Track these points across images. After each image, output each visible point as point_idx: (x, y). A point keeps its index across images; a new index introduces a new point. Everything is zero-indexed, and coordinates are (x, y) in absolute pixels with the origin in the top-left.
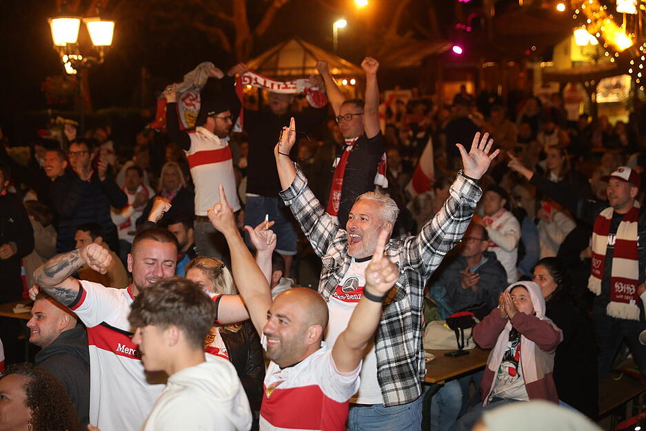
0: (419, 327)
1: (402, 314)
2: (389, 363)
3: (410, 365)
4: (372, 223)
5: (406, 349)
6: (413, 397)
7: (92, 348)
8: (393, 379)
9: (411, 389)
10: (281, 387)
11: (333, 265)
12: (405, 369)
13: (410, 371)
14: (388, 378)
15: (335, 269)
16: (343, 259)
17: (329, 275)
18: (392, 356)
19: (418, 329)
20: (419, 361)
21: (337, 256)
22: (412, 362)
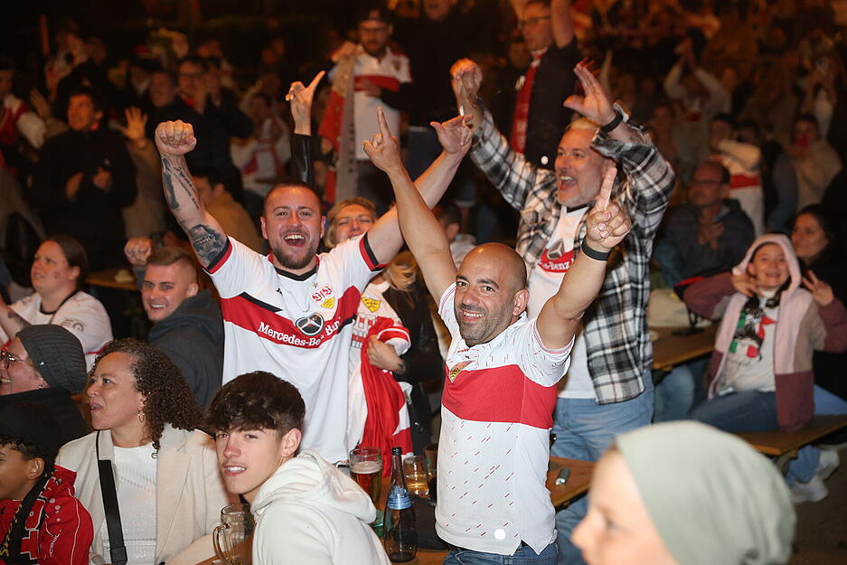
0: (639, 302)
1: (621, 286)
2: (603, 349)
3: (629, 353)
4: (590, 160)
5: (624, 332)
6: (634, 393)
7: (228, 326)
8: (608, 368)
9: (630, 382)
10: (468, 368)
11: (537, 221)
12: (623, 357)
13: (629, 361)
14: (602, 368)
15: (540, 226)
16: (549, 210)
17: (532, 233)
18: (607, 340)
19: (639, 306)
20: (642, 346)
21: (540, 208)
22: (631, 349)
